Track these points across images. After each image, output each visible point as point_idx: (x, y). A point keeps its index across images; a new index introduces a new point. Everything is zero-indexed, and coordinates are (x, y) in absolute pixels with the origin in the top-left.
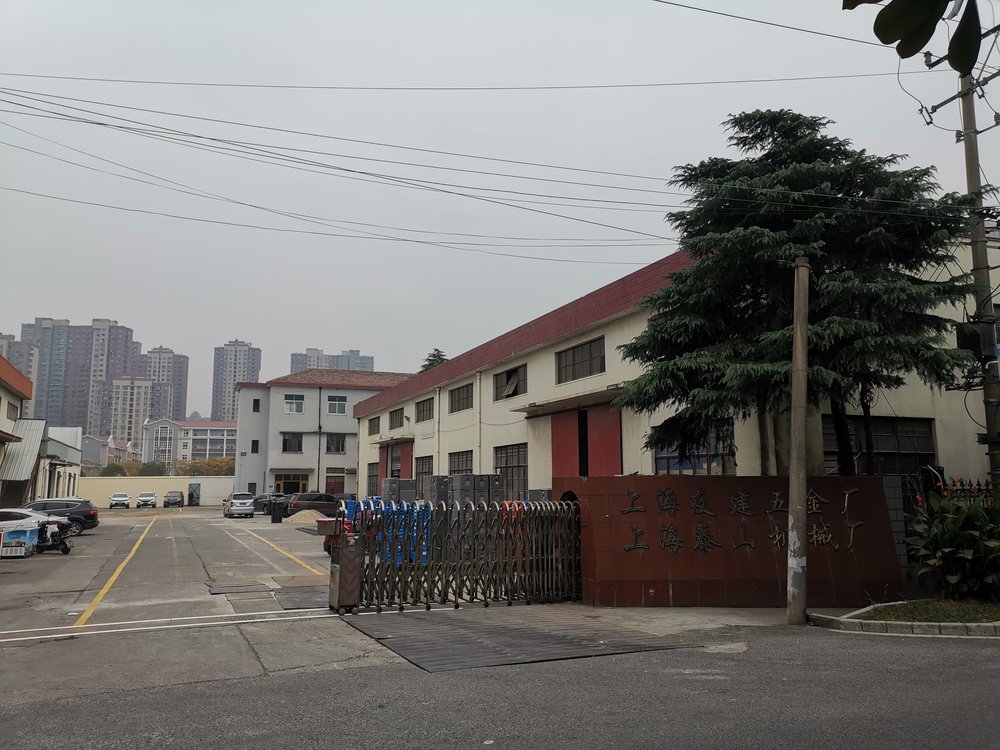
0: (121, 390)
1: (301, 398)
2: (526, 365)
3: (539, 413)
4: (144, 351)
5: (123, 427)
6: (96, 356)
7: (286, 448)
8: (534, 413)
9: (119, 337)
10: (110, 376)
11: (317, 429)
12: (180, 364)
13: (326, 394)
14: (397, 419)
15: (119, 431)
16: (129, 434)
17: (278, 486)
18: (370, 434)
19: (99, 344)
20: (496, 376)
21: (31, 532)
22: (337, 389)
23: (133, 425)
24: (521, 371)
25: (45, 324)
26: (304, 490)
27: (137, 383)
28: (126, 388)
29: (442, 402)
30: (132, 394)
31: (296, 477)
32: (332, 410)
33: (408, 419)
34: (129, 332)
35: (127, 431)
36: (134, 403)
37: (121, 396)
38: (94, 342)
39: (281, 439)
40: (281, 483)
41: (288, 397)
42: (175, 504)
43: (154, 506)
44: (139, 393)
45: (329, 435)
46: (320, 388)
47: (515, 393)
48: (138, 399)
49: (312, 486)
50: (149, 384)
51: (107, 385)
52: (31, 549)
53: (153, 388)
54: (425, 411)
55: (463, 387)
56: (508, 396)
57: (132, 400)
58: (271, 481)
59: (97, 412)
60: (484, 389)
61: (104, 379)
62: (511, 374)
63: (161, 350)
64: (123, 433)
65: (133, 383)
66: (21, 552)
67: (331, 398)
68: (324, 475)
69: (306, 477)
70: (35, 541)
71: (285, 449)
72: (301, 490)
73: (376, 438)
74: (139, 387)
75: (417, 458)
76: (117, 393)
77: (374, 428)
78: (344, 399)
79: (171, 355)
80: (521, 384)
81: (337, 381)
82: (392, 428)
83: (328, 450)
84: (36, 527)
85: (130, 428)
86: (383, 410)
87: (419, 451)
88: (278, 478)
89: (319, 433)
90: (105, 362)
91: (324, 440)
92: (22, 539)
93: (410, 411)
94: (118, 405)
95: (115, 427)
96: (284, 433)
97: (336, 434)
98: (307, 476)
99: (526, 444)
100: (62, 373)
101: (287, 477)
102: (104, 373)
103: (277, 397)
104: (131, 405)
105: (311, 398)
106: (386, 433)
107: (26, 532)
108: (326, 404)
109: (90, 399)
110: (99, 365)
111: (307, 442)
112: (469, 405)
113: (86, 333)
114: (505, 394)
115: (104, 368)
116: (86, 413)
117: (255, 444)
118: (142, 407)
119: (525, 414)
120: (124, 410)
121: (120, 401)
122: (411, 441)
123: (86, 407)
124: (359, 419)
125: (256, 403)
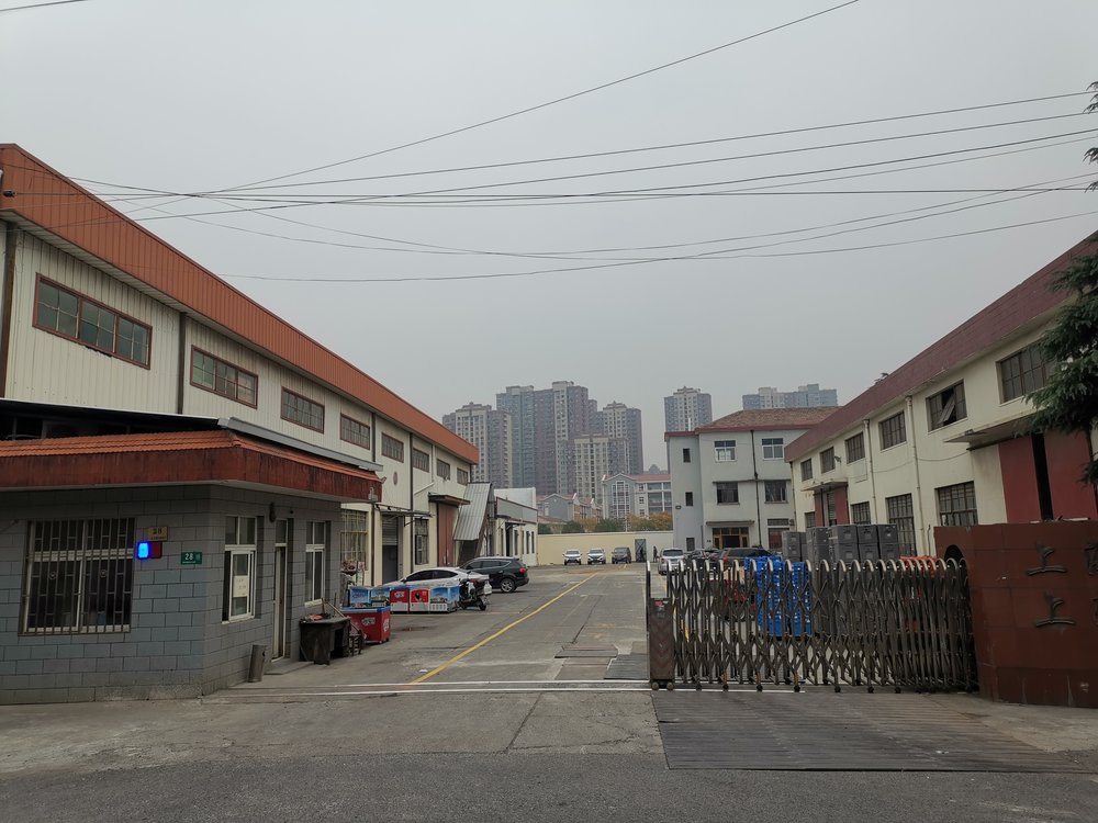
0: (582, 448)
1: (732, 443)
2: (962, 383)
3: (984, 442)
4: (600, 409)
5: (587, 485)
6: (558, 418)
7: (721, 499)
8: (979, 442)
9: (576, 396)
10: (572, 436)
11: (752, 477)
12: (633, 418)
13: (759, 437)
14: (828, 460)
15: (583, 488)
16: (593, 490)
17: (717, 541)
18: (804, 479)
19: (560, 407)
20: (929, 399)
21: (452, 589)
22: (771, 431)
23: (595, 482)
24: (958, 389)
25: (515, 392)
26: (745, 545)
27: (595, 440)
28: (586, 445)
29: (873, 437)
30: (592, 451)
31: (735, 530)
32: (768, 454)
33: (839, 459)
34: (584, 390)
35: (591, 488)
36: (595, 460)
37: (582, 454)
38: (556, 404)
39: (714, 489)
40: (720, 537)
41: (718, 444)
42: (622, 560)
43: (604, 562)
44: (597, 450)
45: (767, 483)
46: (752, 431)
47: (953, 419)
48: (598, 455)
49: (753, 540)
50: (606, 440)
51: (569, 444)
52: (454, 605)
53: (610, 444)
54: (856, 450)
55: (894, 417)
56: (946, 423)
57: (592, 457)
58: (709, 535)
59: (563, 471)
60: (917, 416)
61: (566, 438)
62: (947, 395)
63: (614, 406)
64: (587, 490)
65: (591, 441)
66: (444, 607)
67: (765, 442)
68: (765, 527)
69: (745, 530)
70: (457, 597)
71: (720, 501)
72: (741, 544)
73: (810, 483)
74: (597, 444)
75: (853, 505)
76: (579, 451)
77: (807, 474)
78: (780, 441)
79: (624, 410)
80: (960, 405)
81: (771, 422)
82: (824, 471)
83: (768, 499)
84: (458, 584)
85: (593, 485)
86: (813, 451)
87: (855, 496)
88: (715, 531)
89: (756, 480)
90: (566, 423)
91: (762, 488)
92: (444, 596)
93: (840, 450)
94: (581, 463)
95: (580, 485)
96: (717, 483)
97: (775, 481)
98: (747, 528)
99: (972, 482)
100: (532, 437)
101: (725, 531)
102: (566, 434)
103: (706, 444)
104: (592, 462)
105: (743, 442)
106: (820, 477)
107: (446, 589)
108: (760, 448)
109: (557, 459)
110: (561, 426)
111: (743, 491)
112: (903, 439)
113: (548, 396)
114: (941, 421)
115: (566, 428)
116: (555, 472)
117: (689, 496)
118: (602, 464)
119: (967, 445)
120: (586, 468)
121: (582, 459)
122: (845, 486)
123: (555, 467)
124: (791, 463)
125: (686, 452)
